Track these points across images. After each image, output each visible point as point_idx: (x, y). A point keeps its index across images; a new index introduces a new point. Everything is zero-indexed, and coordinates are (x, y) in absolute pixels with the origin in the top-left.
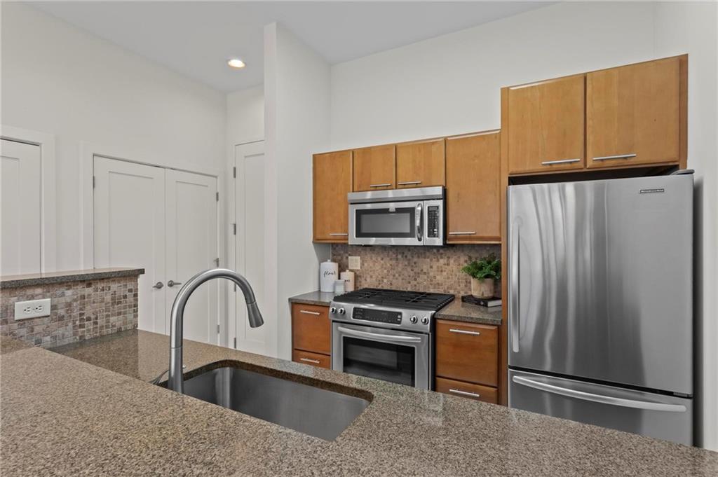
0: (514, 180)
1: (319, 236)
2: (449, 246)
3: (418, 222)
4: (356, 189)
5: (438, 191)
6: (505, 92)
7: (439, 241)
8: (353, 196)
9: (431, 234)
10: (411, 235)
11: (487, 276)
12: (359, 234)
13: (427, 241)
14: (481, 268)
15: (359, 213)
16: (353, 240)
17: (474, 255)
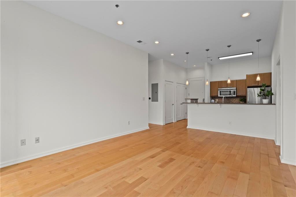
0: (249, 87)
1: (211, 95)
2: (237, 97)
3: (232, 93)
4: (219, 87)
5: (235, 88)
6: (247, 75)
7: (235, 96)
8: (219, 89)
9: (234, 95)
10: (230, 95)
11: (244, 101)
12: (220, 95)
13: (233, 96)
14: (242, 100)
15: (220, 92)
16: (219, 96)
17: (241, 98)
